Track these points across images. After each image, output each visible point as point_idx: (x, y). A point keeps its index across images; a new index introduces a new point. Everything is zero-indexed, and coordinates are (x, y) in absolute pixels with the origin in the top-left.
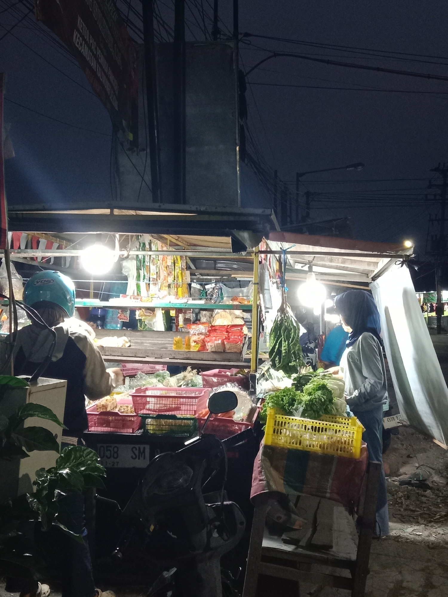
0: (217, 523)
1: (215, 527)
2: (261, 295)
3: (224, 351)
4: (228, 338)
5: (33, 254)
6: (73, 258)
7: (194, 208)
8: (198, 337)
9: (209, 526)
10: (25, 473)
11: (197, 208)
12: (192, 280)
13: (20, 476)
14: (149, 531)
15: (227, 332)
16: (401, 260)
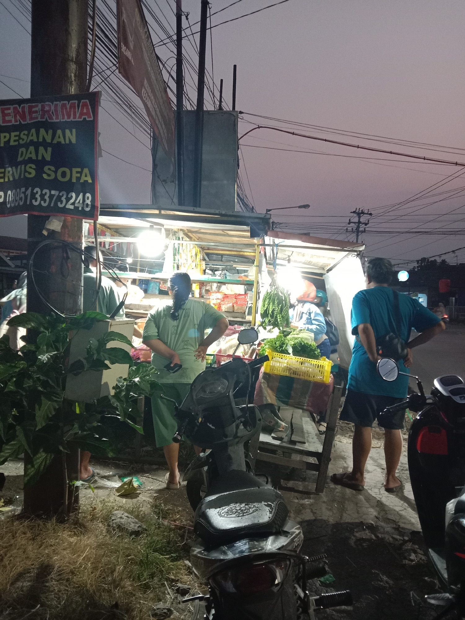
0: (243, 419)
1: (241, 422)
2: (259, 275)
3: (233, 312)
4: (236, 303)
5: (104, 239)
6: (129, 244)
7: (217, 212)
8: (216, 301)
9: (237, 421)
10: (105, 381)
11: (219, 212)
12: (206, 268)
13: (102, 383)
14: (198, 422)
15: (236, 298)
16: (356, 253)
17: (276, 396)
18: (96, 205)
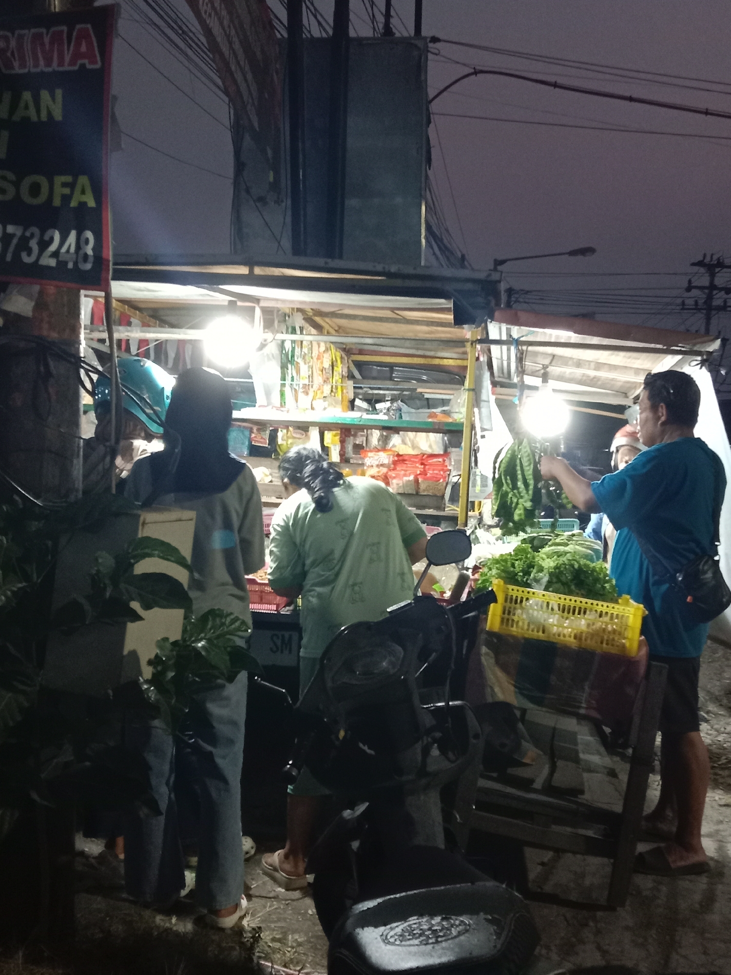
0: (438, 735)
1: (435, 741)
2: (476, 410)
3: (417, 494)
4: (424, 473)
5: (127, 334)
6: (181, 343)
7: (379, 268)
8: (377, 469)
9: (425, 738)
10: (132, 649)
11: (384, 268)
12: (356, 395)
13: (125, 652)
14: (338, 738)
15: (422, 464)
16: (699, 358)
17: (515, 686)
18: (104, 255)
